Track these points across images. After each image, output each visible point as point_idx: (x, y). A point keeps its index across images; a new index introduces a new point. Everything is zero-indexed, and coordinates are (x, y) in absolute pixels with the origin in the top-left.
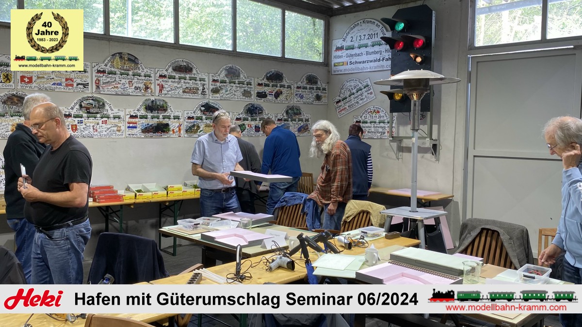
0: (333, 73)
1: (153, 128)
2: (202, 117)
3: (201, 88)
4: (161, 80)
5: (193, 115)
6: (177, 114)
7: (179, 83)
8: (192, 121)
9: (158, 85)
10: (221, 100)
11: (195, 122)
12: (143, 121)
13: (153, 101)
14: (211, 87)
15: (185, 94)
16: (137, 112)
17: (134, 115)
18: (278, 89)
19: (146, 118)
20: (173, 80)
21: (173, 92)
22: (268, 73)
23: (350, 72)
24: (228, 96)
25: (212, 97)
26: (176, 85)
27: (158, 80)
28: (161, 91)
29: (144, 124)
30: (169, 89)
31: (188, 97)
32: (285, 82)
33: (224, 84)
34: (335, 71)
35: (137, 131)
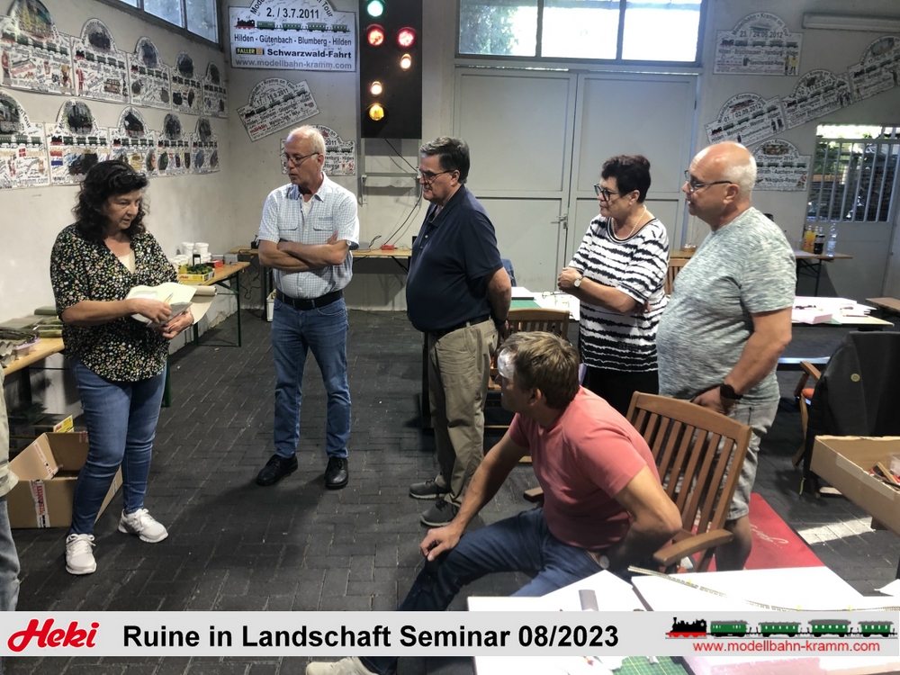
0: (234, 65)
1: (81, 164)
2: (127, 140)
3: (122, 83)
4: (78, 62)
5: (119, 137)
6: (103, 134)
7: (99, 69)
8: (118, 148)
9: (77, 72)
10: (143, 106)
11: (122, 150)
12: (69, 148)
13: (74, 107)
14: (132, 81)
15: (108, 93)
16: (58, 129)
17: (57, 136)
18: (190, 88)
19: (72, 143)
20: (93, 64)
21: (94, 88)
22: (179, 59)
23: (269, 67)
24: (148, 99)
25: (134, 101)
26: (95, 73)
27: (75, 61)
28: (81, 84)
29: (71, 156)
30: (89, 82)
31: (111, 99)
32: (194, 77)
33: (144, 76)
34: (238, 62)
35: (64, 170)
